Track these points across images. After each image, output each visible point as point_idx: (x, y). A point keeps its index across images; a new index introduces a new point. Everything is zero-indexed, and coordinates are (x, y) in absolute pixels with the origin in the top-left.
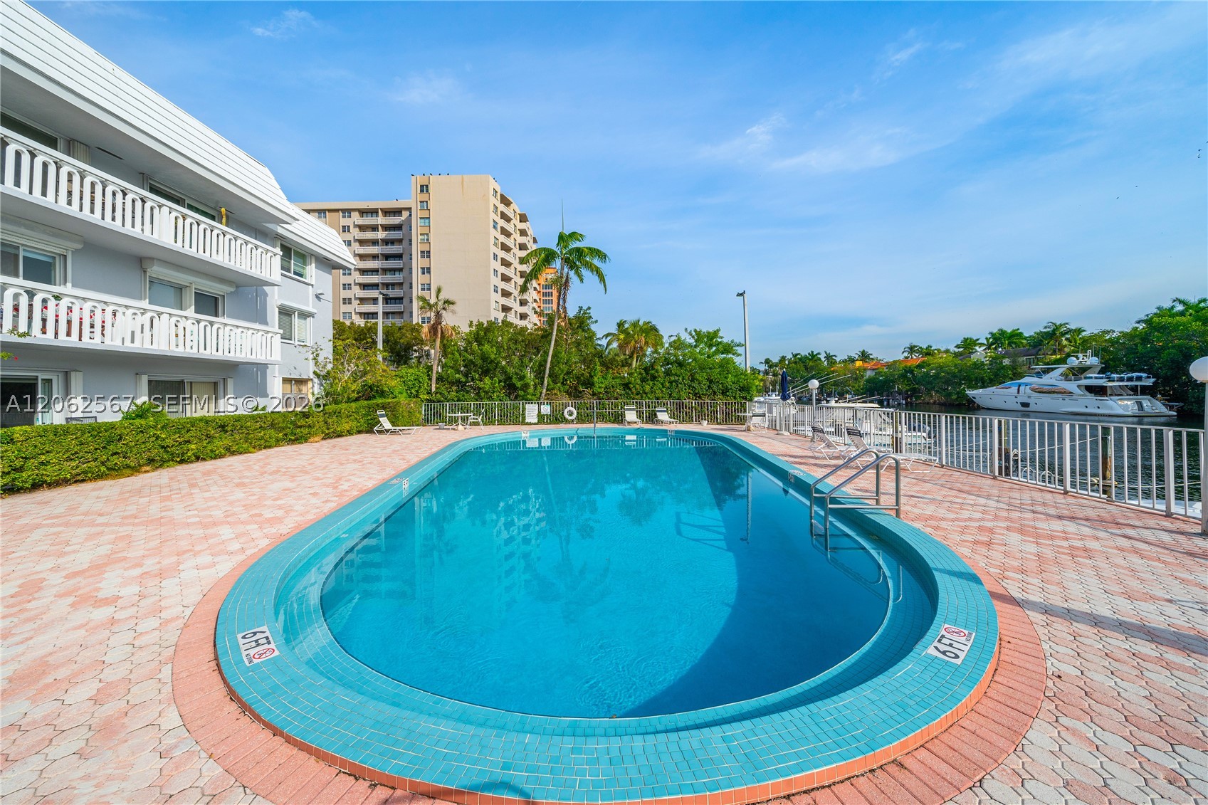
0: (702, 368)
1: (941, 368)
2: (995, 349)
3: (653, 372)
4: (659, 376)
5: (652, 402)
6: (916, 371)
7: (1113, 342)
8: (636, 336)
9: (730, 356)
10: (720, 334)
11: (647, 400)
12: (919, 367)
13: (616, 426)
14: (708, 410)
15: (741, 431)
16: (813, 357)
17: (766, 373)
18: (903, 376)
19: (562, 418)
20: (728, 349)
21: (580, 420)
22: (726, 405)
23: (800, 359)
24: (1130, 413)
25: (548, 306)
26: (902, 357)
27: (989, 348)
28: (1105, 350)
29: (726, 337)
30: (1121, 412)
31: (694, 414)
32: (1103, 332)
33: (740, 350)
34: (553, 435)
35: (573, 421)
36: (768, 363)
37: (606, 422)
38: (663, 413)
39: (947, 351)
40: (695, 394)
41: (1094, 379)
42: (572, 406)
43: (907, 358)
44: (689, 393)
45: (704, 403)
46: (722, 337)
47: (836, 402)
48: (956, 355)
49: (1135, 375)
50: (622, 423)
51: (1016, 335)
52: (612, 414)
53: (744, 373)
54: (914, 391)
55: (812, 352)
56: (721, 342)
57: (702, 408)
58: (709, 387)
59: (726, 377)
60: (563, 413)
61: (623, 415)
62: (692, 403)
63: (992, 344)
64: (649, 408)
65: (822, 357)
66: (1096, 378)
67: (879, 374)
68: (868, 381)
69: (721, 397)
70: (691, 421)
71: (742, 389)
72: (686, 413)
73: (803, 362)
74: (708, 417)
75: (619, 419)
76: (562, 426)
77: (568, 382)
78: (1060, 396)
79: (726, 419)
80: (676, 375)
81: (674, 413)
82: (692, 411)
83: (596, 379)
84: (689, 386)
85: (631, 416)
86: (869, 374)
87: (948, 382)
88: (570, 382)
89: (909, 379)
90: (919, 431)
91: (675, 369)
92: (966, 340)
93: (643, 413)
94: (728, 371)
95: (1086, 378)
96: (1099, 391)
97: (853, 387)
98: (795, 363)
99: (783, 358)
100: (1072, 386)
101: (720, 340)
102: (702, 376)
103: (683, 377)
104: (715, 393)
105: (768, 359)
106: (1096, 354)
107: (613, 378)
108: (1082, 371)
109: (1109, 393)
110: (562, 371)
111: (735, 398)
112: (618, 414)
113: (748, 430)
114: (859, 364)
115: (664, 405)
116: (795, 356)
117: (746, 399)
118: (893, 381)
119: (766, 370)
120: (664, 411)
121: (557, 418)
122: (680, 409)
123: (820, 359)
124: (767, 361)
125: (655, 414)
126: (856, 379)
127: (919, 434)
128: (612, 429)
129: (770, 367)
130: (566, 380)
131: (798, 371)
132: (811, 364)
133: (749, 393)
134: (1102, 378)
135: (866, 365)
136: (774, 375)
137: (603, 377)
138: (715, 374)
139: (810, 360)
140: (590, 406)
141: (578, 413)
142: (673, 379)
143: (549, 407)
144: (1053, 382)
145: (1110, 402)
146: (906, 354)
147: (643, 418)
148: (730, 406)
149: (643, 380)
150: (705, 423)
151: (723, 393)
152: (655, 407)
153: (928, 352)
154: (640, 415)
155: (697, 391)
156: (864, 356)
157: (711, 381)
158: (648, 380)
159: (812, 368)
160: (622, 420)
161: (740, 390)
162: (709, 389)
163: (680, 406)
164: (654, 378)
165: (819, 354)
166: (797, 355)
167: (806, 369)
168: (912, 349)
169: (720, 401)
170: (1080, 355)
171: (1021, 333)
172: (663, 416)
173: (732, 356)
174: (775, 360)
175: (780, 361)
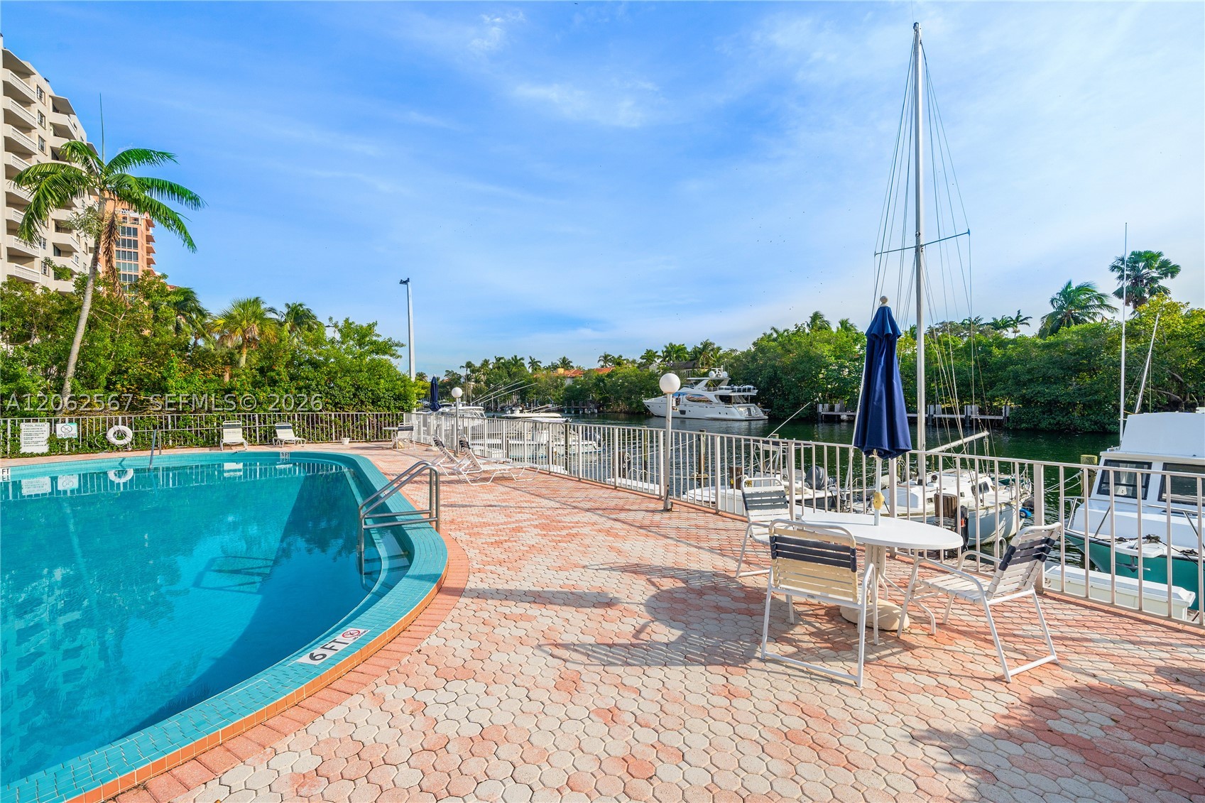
0: (347, 371)
1: (625, 377)
2: (668, 361)
3: (273, 374)
4: (281, 379)
5: (270, 416)
6: (607, 380)
7: (737, 359)
8: (245, 322)
9: (387, 357)
10: (377, 330)
11: (262, 413)
12: (609, 376)
13: (207, 450)
14: (353, 423)
15: (387, 449)
16: (516, 362)
17: (468, 378)
18: (596, 385)
19: (102, 443)
20: (385, 348)
21: (141, 443)
22: (377, 418)
23: (503, 364)
24: (744, 418)
25: (127, 262)
26: (598, 366)
27: (664, 360)
28: (731, 365)
29: (382, 333)
30: (738, 417)
31: (334, 430)
32: (731, 350)
33: (400, 351)
34: (81, 469)
35: (125, 447)
36: (470, 367)
37: (190, 446)
38: (287, 430)
39: (634, 362)
40: (336, 405)
41: (724, 390)
42: (124, 424)
43: (602, 367)
44: (327, 403)
45: (348, 415)
46: (378, 336)
47: (521, 412)
48: (640, 366)
49: (747, 386)
50: (219, 446)
51: (681, 350)
52: (201, 433)
53: (404, 380)
54: (606, 400)
55: (516, 357)
56: (375, 342)
57: (344, 422)
58: (355, 395)
59: (377, 384)
60: (105, 434)
61: (220, 435)
62: (330, 415)
63: (667, 357)
64: (265, 423)
65: (526, 363)
66: (726, 389)
67: (576, 382)
68: (566, 390)
69: (371, 407)
70: (329, 438)
71: (398, 398)
72: (322, 430)
73: (507, 368)
74: (353, 432)
75: (213, 440)
76: (102, 455)
77: (119, 386)
78: (704, 404)
79: (377, 435)
80: (307, 378)
81: (304, 430)
82: (331, 426)
83: (171, 382)
84: (327, 393)
85: (233, 435)
86: (568, 382)
87: (630, 392)
88: (123, 386)
89: (600, 389)
90: (591, 440)
91: (307, 370)
92: (648, 351)
93: (255, 431)
94: (380, 375)
95: (720, 389)
96: (726, 399)
97: (554, 395)
98: (499, 368)
99: (486, 362)
100: (711, 395)
101: (374, 338)
102: (345, 382)
103: (318, 382)
104: (362, 402)
105: (470, 362)
106: (726, 369)
107: (205, 382)
108: (716, 383)
109: (733, 401)
110: (104, 369)
111: (389, 408)
112: (213, 434)
113: (395, 447)
114: (561, 371)
115: (289, 418)
116: (498, 360)
117: (403, 409)
118: (588, 390)
119: (467, 376)
120: (289, 427)
121: (91, 443)
122: (313, 424)
123: (523, 365)
124: (469, 365)
125: (275, 432)
126: (556, 387)
127: (590, 442)
128: (201, 455)
129: (473, 371)
130: (115, 383)
131: (501, 377)
132: (514, 370)
133: (406, 403)
134: (728, 389)
135: (567, 372)
136: (477, 381)
137: (185, 380)
138: (363, 378)
139: (514, 365)
140: (161, 423)
141: (136, 434)
142: (302, 384)
143: (74, 426)
144: (700, 392)
145: (733, 409)
146: (602, 363)
147: (255, 437)
148: (383, 419)
149: (256, 384)
150: (347, 440)
151: (373, 403)
152: (274, 422)
153: (618, 362)
154: (249, 435)
155: (337, 400)
156: (565, 363)
157: (358, 388)
158: (263, 385)
159: (515, 374)
160: (219, 442)
161: (395, 399)
162: (354, 397)
163: (312, 421)
164: (273, 383)
165: (522, 359)
166: (500, 359)
167: (510, 375)
168: (606, 358)
169: (369, 413)
170: (717, 369)
171: (685, 348)
172: (285, 434)
173: (389, 357)
174: (478, 364)
175: (483, 365)
